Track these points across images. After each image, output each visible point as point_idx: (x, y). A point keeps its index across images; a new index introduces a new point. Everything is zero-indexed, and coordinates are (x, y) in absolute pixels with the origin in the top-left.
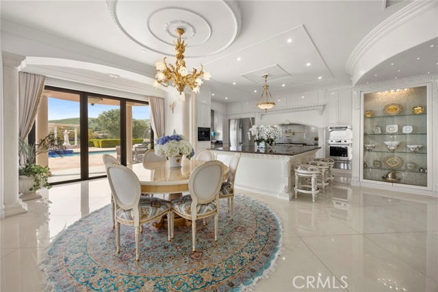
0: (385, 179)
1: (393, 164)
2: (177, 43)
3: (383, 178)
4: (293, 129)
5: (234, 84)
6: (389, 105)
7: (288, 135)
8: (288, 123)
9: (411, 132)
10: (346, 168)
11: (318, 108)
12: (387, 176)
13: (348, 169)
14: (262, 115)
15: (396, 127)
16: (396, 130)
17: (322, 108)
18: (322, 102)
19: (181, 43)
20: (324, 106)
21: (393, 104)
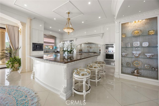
0: (132, 74)
1: (137, 65)
3: (132, 73)
4: (90, 45)
5: (55, 19)
6: (134, 31)
7: (88, 48)
8: (87, 42)
9: (147, 45)
10: (113, 65)
11: (100, 35)
12: (134, 72)
13: (114, 65)
14: (76, 39)
15: (139, 43)
16: (139, 45)
17: (102, 35)
18: (102, 32)
20: (103, 34)
21: (137, 30)
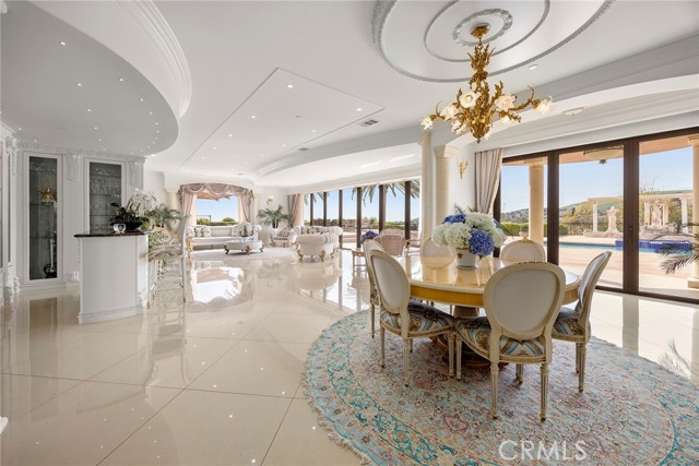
2: (473, 54)
19: (483, 51)
